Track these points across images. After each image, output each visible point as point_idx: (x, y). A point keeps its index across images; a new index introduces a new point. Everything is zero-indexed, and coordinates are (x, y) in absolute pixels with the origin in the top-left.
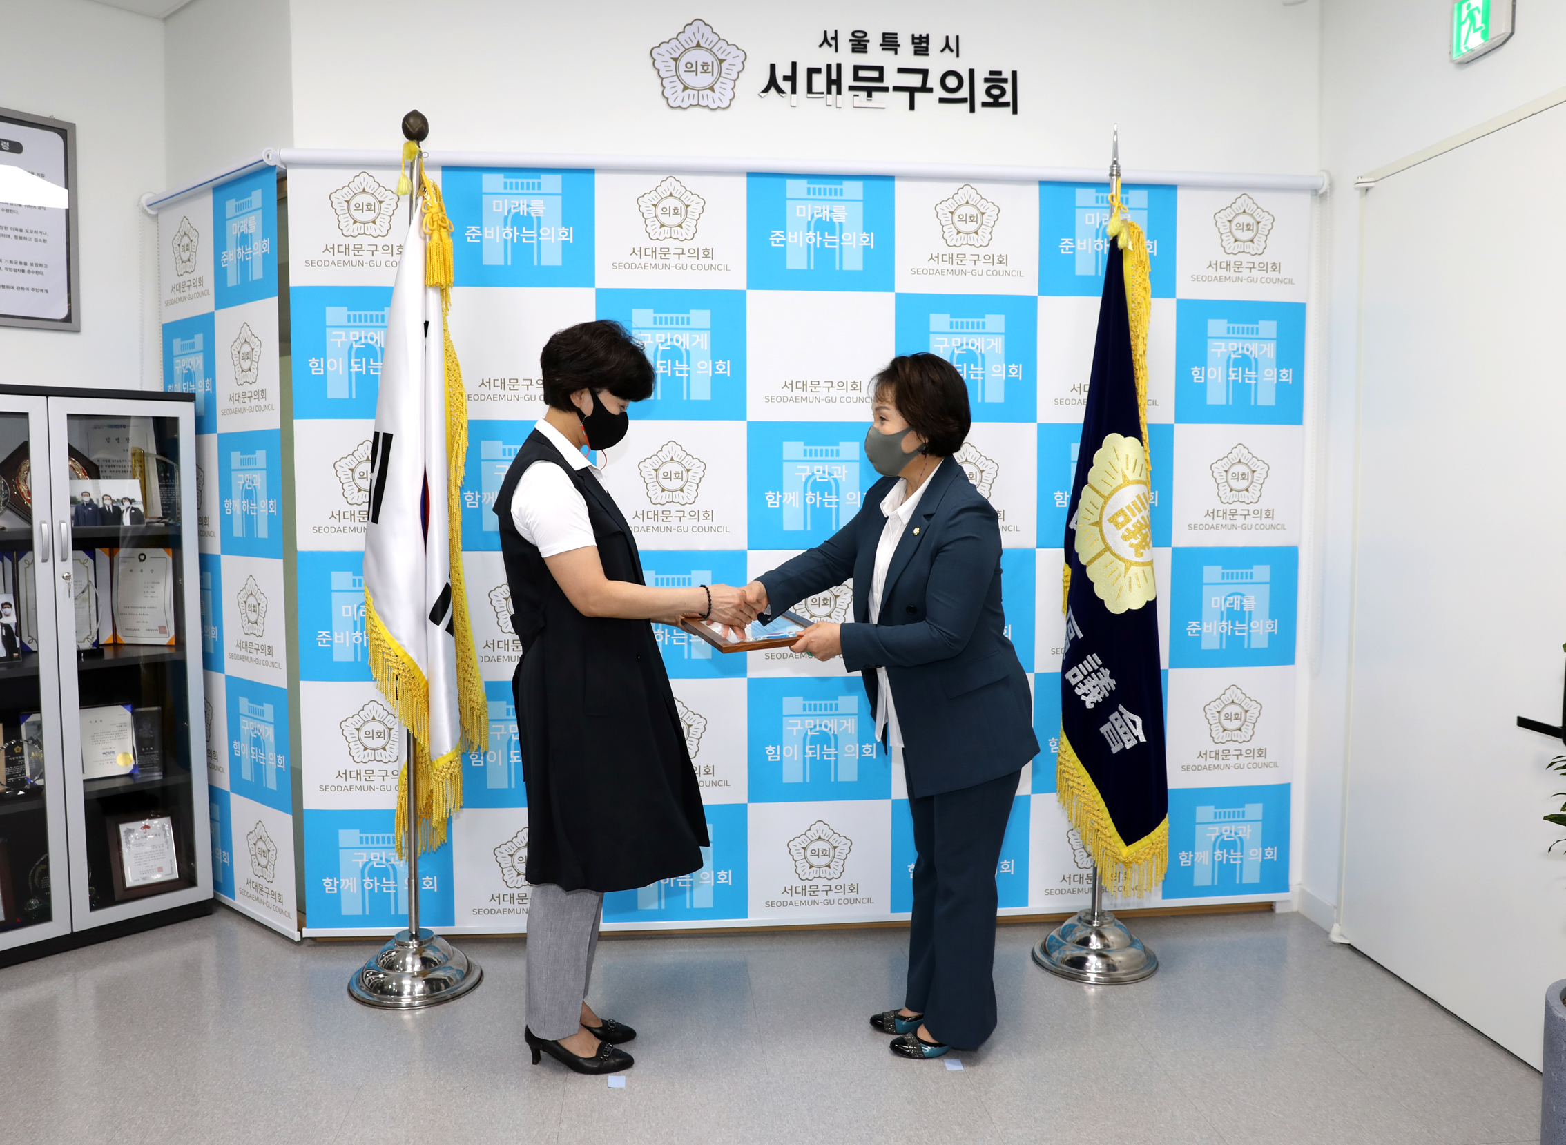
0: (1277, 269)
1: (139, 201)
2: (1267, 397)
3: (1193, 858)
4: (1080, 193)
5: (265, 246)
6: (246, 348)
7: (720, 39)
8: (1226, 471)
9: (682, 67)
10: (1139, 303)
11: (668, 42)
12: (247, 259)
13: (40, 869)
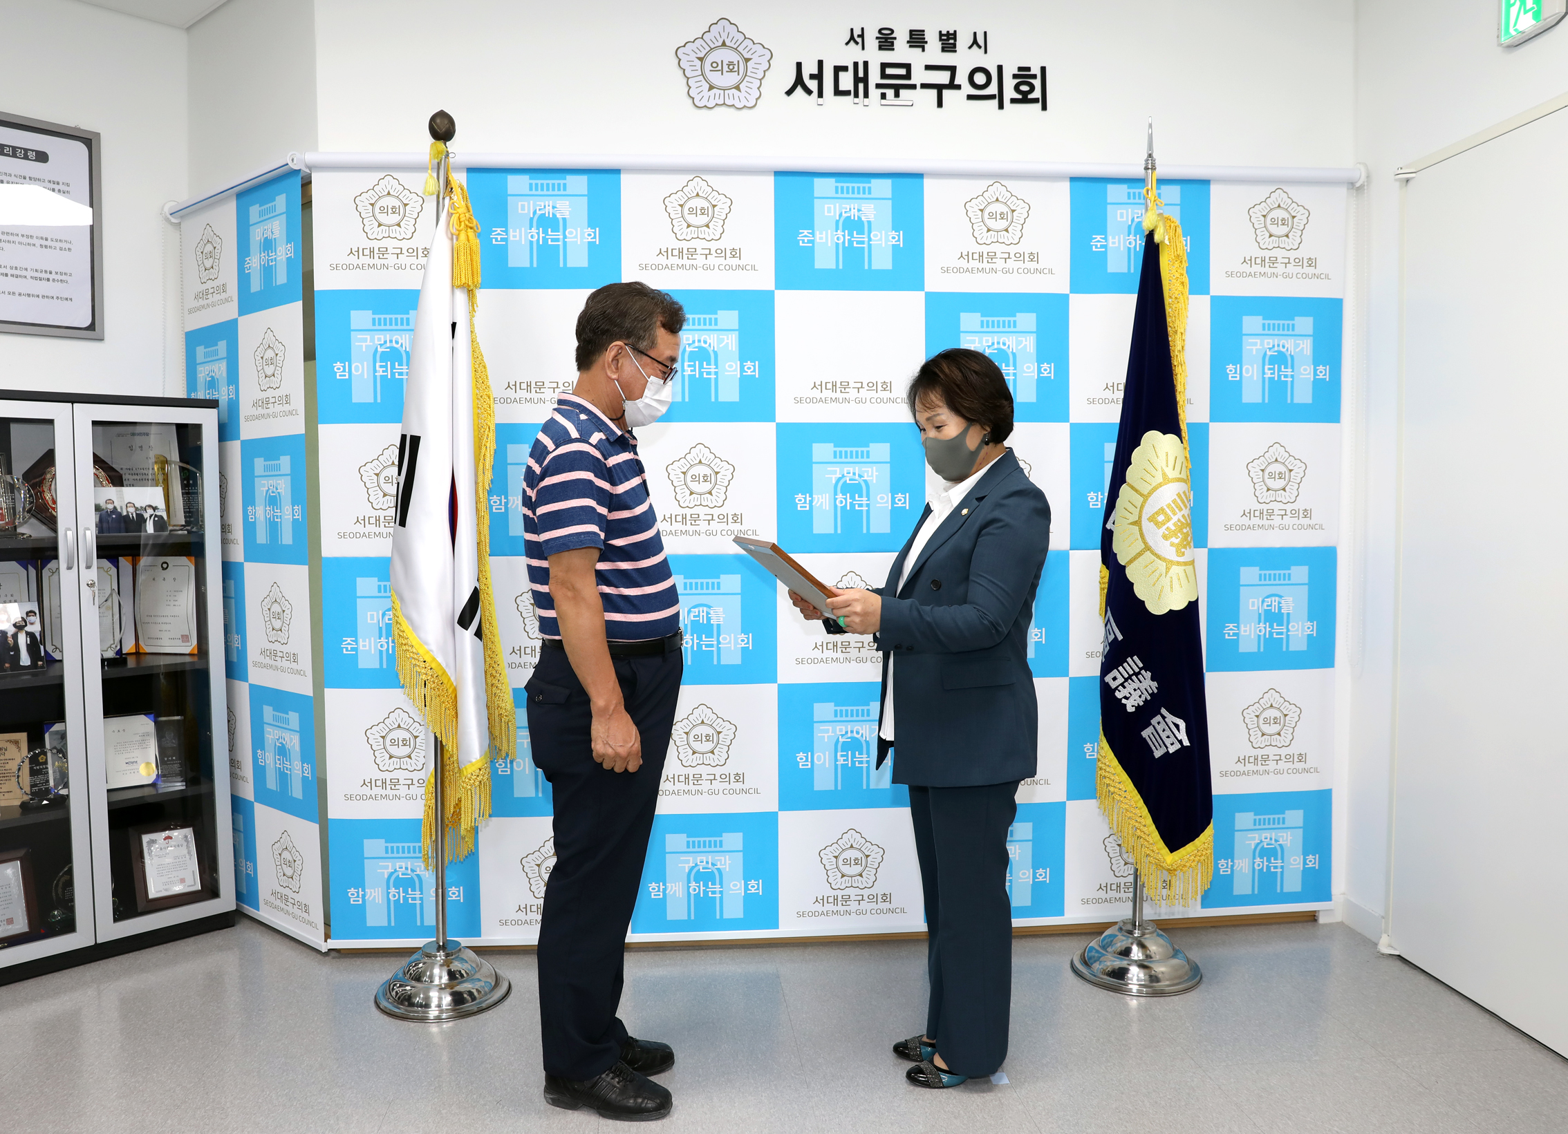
0: (1314, 264)
1: (162, 209)
2: (1303, 395)
3: (1232, 866)
4: (1112, 189)
5: (289, 250)
6: (270, 354)
7: (745, 38)
8: (1263, 470)
9: (707, 67)
10: (1176, 298)
11: (693, 42)
12: (270, 264)
13: (63, 880)
